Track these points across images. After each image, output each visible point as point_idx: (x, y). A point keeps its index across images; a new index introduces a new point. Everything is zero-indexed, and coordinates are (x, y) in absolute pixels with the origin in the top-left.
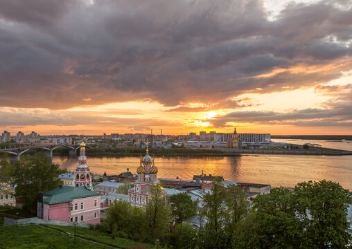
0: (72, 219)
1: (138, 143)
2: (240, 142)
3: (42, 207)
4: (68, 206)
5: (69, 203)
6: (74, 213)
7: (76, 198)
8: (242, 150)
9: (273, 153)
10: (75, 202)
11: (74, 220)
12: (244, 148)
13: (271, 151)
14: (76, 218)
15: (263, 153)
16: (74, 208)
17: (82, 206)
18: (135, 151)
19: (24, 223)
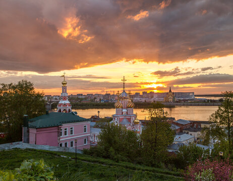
0: (61, 145)
1: (98, 100)
2: (174, 98)
3: (28, 132)
4: (57, 130)
5: (58, 127)
6: (63, 138)
7: (65, 123)
8: (176, 103)
9: (198, 105)
10: (64, 126)
11: (63, 145)
12: (177, 102)
13: (197, 104)
14: (66, 144)
15: (191, 105)
16: (63, 133)
17: (72, 131)
18: (96, 105)
19: (7, 149)
